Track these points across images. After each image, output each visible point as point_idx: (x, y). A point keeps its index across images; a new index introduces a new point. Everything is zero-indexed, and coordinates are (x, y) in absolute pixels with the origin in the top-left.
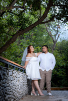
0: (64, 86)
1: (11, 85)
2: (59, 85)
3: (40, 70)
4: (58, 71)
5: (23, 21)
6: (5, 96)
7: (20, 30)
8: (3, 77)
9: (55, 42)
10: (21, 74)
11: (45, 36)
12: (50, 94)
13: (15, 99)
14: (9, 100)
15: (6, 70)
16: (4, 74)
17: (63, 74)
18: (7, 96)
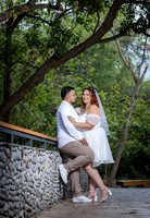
1: (18, 181)
6: (2, 206)
7: (53, 57)
9: (137, 81)
10: (47, 154)
11: (118, 67)
14: (11, 213)
18: (7, 206)
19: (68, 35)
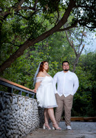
0: (90, 115)
1: (15, 117)
2: (83, 113)
3: (56, 95)
4: (81, 95)
5: (33, 27)
6: (7, 132)
7: (29, 40)
8: (4, 106)
9: (78, 55)
10: (30, 100)
11: (64, 46)
12: (69, 127)
13: (20, 135)
14: (12, 136)
15: (8, 96)
16: (6, 102)
17: (88, 99)
18: (10, 132)
19: (39, 26)
